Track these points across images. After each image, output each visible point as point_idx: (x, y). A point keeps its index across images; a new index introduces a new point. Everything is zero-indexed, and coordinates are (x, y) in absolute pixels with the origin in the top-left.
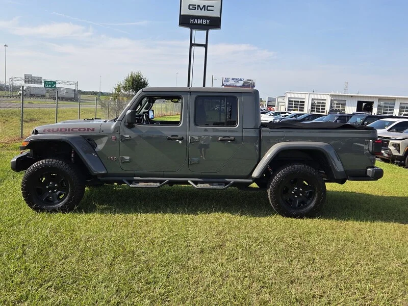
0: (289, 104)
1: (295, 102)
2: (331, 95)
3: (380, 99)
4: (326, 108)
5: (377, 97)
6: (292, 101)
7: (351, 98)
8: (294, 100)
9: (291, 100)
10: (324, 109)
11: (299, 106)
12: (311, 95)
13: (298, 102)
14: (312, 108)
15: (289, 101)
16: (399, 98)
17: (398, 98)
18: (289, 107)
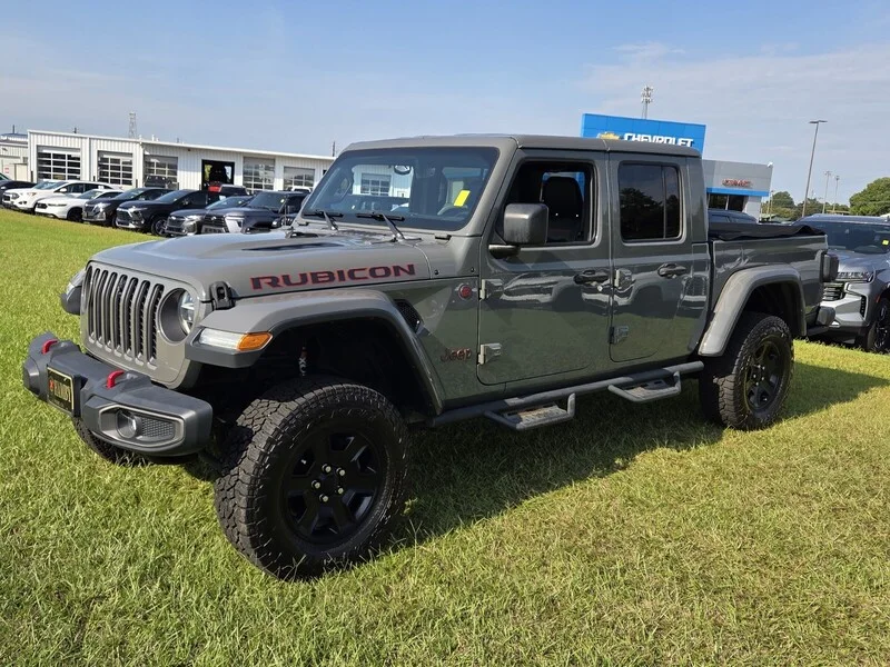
0: (39, 162)
1: (56, 156)
2: (143, 145)
3: (247, 158)
4: (133, 173)
5: (240, 153)
6: (49, 156)
7: (186, 152)
8: (52, 152)
9: (45, 151)
10: (130, 176)
11: (67, 167)
12: (94, 142)
13: (63, 157)
14: (102, 174)
15: (40, 155)
16: (282, 157)
17: (279, 156)
18: (40, 169)
